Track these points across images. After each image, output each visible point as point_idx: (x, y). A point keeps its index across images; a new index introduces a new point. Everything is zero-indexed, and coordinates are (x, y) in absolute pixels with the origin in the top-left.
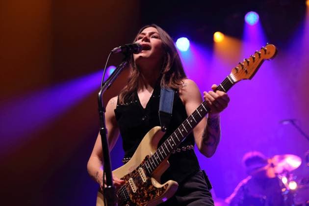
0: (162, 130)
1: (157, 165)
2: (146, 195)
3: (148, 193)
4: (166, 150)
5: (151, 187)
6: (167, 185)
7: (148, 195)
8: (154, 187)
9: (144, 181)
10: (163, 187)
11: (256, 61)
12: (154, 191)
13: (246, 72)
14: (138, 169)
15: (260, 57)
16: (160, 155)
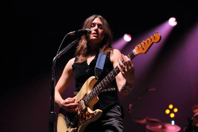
0: (96, 78)
1: (91, 100)
2: (84, 116)
3: (85, 116)
4: (96, 91)
5: (87, 112)
6: (96, 112)
7: (85, 117)
8: (88, 112)
9: (84, 109)
10: (93, 113)
11: (149, 43)
12: (89, 115)
13: (143, 49)
14: (81, 101)
15: (151, 41)
16: (93, 94)
